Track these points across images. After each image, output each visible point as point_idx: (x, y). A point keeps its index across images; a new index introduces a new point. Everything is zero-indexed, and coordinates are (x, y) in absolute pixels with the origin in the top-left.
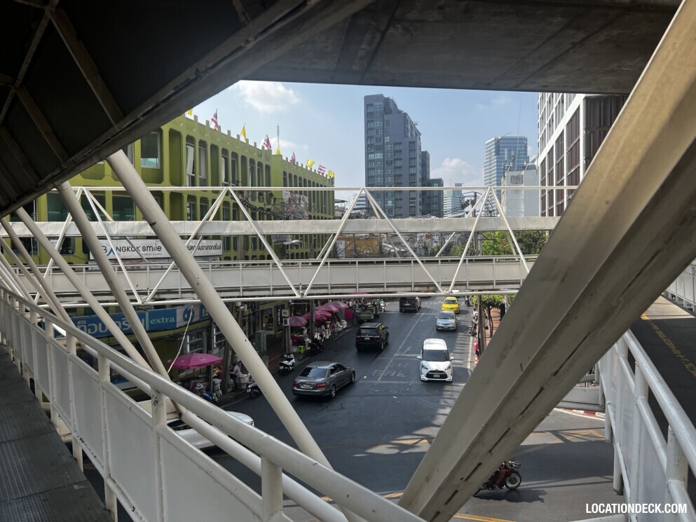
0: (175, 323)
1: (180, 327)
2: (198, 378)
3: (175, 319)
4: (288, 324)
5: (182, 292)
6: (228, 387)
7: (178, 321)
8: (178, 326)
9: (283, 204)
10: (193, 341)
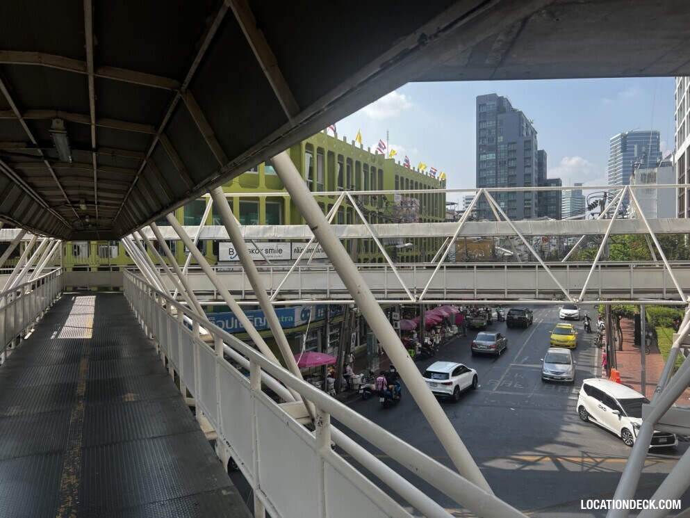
0: (293, 322)
1: (298, 326)
2: (314, 376)
3: (294, 319)
4: (399, 327)
5: (302, 293)
6: (342, 387)
7: (296, 320)
8: (295, 325)
9: (395, 208)
10: (309, 340)
